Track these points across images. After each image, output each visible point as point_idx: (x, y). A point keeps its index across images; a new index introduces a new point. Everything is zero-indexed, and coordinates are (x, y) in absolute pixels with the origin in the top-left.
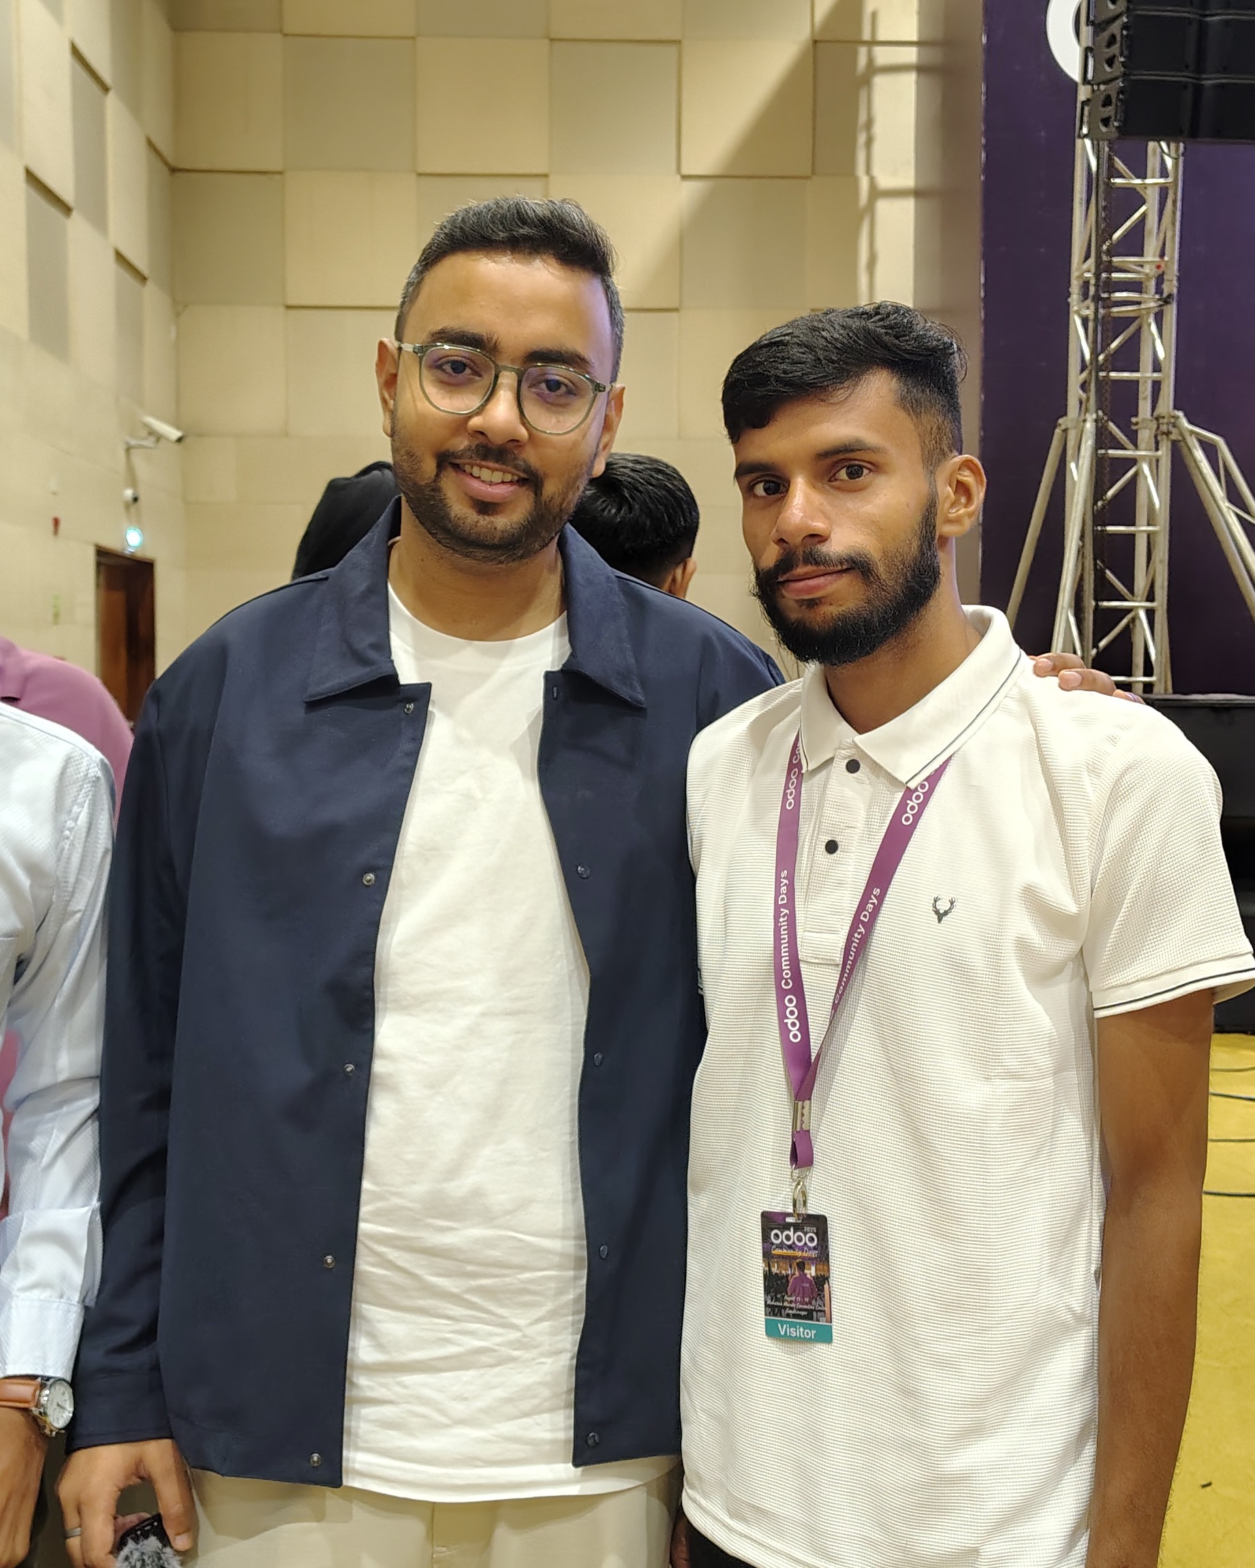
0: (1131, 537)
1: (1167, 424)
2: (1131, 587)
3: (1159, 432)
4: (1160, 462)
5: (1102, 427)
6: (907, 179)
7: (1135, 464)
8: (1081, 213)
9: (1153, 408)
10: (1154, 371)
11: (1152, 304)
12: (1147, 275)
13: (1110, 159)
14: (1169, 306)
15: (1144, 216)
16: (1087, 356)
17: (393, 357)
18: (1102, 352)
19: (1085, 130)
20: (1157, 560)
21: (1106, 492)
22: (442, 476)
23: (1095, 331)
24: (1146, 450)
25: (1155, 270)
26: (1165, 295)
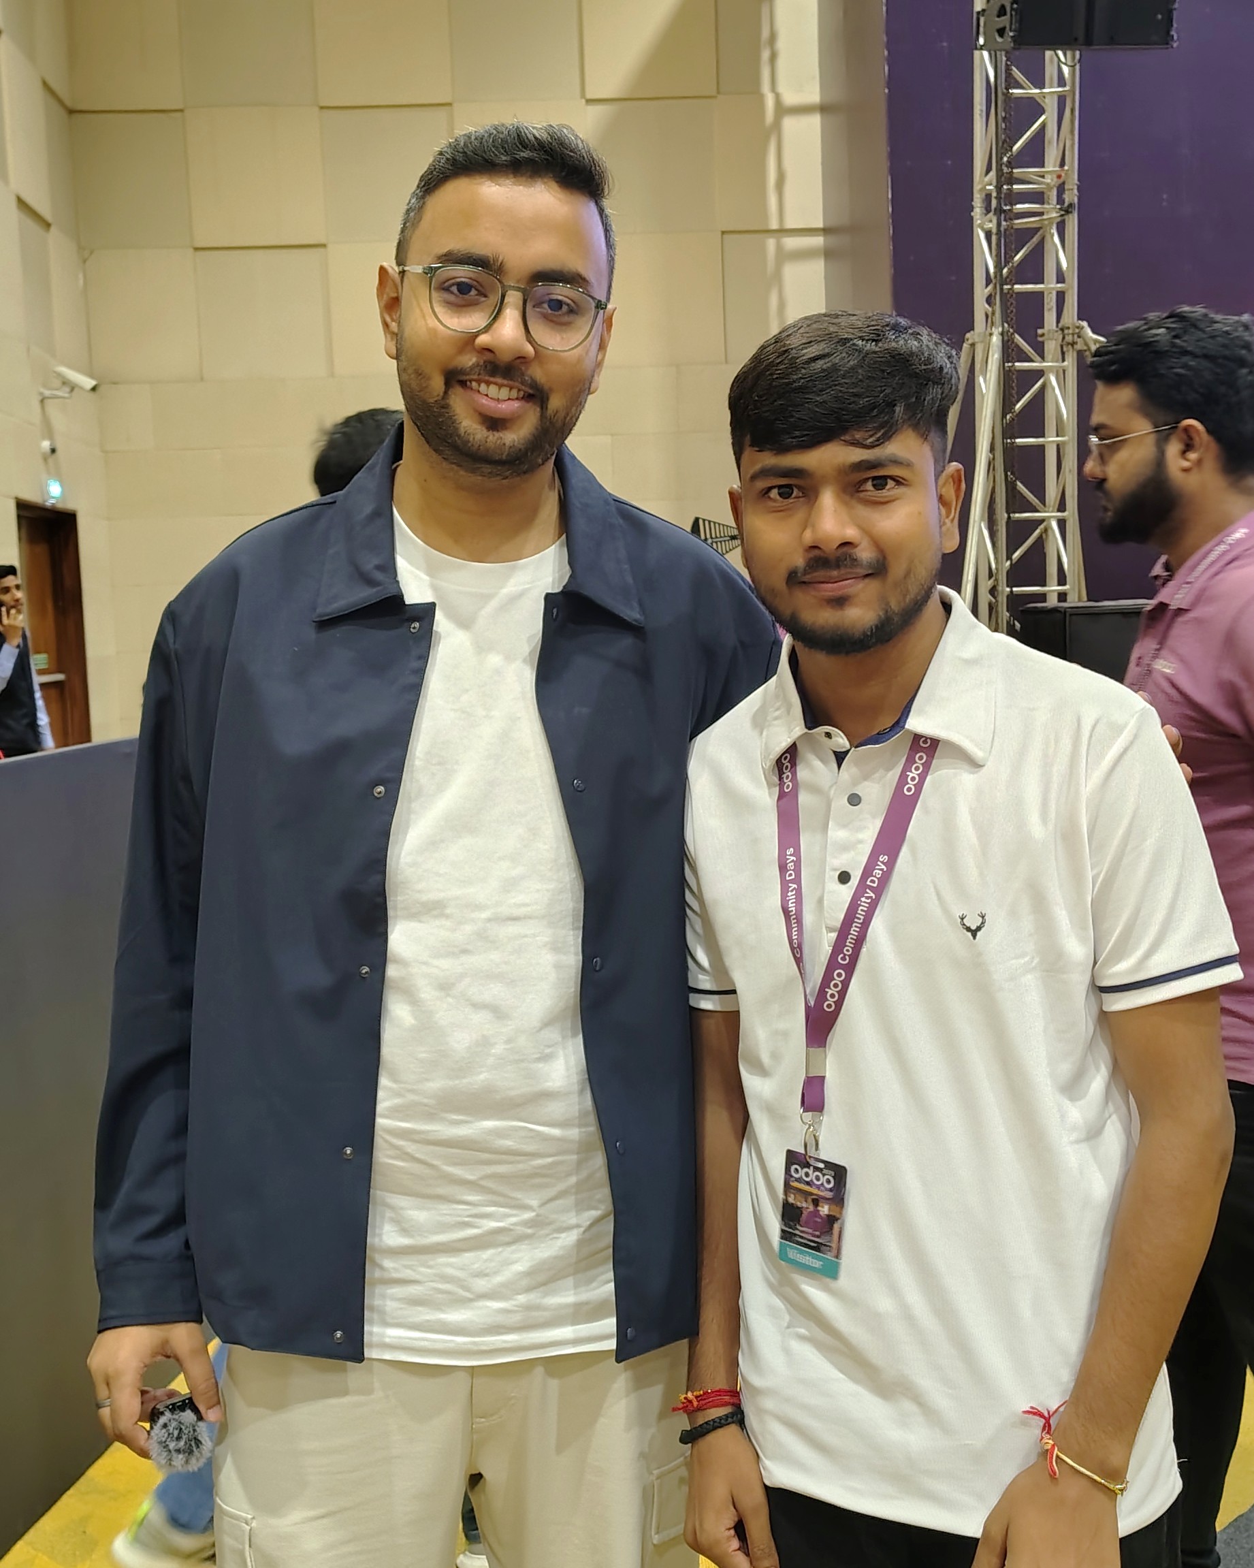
0: (1042, 448)
1: (1073, 334)
2: (1042, 498)
3: (1064, 343)
4: (1066, 372)
5: (1008, 341)
6: (813, 95)
7: (1043, 375)
8: (982, 125)
9: (1058, 321)
10: (1058, 282)
11: (1054, 215)
12: (1048, 184)
13: (1008, 69)
14: (1070, 215)
15: (1043, 126)
16: (992, 270)
17: (393, 281)
18: (1005, 266)
19: (981, 41)
20: (1067, 470)
21: (1015, 405)
22: (450, 393)
23: (999, 245)
24: (1052, 362)
25: (1055, 179)
26: (1066, 204)
